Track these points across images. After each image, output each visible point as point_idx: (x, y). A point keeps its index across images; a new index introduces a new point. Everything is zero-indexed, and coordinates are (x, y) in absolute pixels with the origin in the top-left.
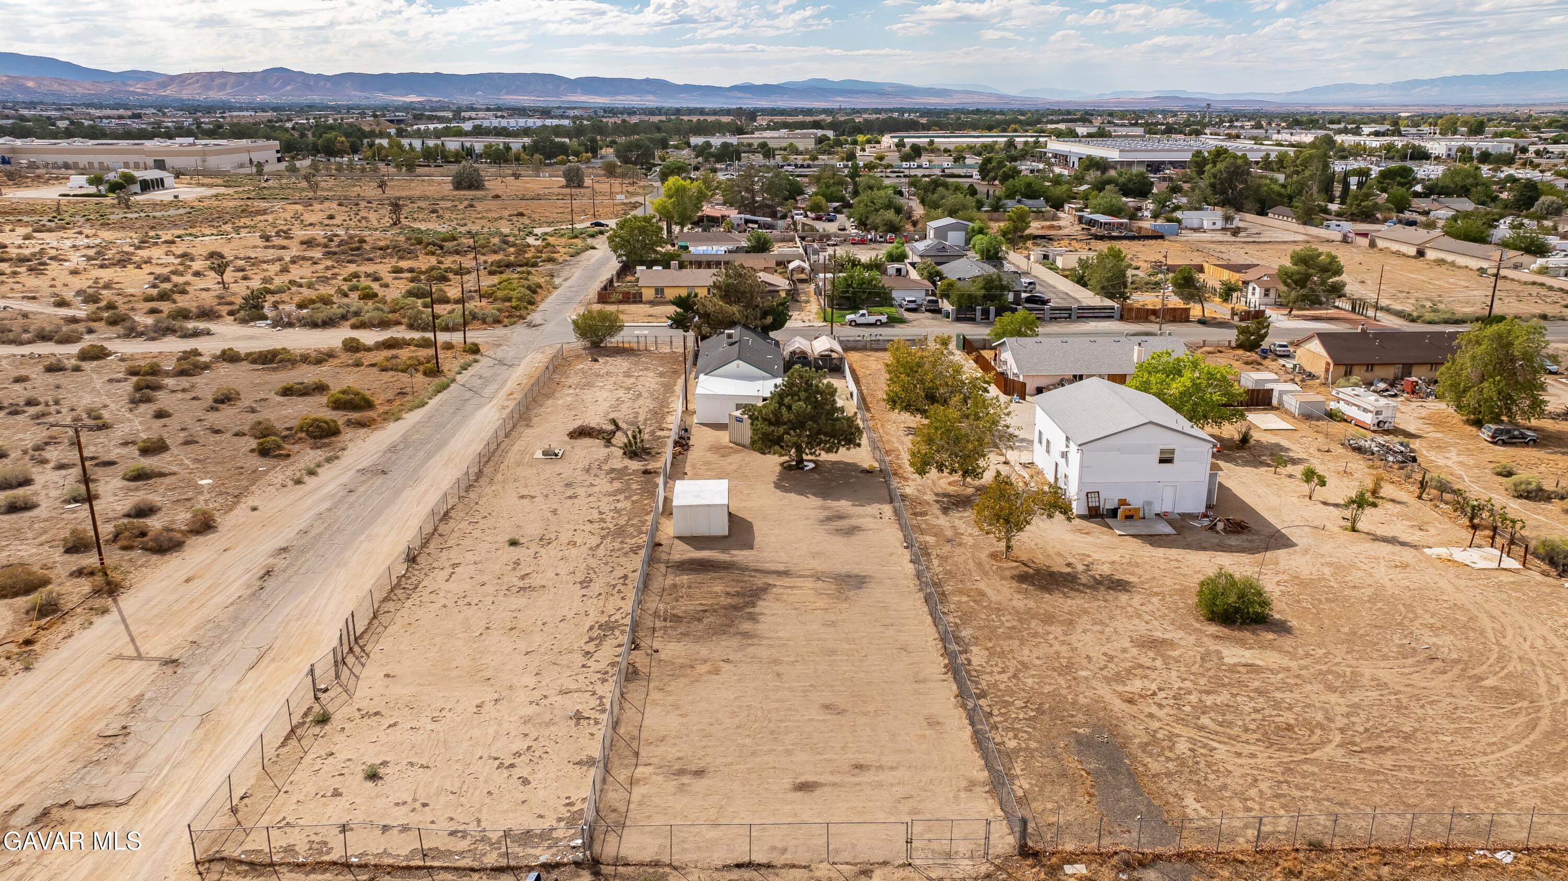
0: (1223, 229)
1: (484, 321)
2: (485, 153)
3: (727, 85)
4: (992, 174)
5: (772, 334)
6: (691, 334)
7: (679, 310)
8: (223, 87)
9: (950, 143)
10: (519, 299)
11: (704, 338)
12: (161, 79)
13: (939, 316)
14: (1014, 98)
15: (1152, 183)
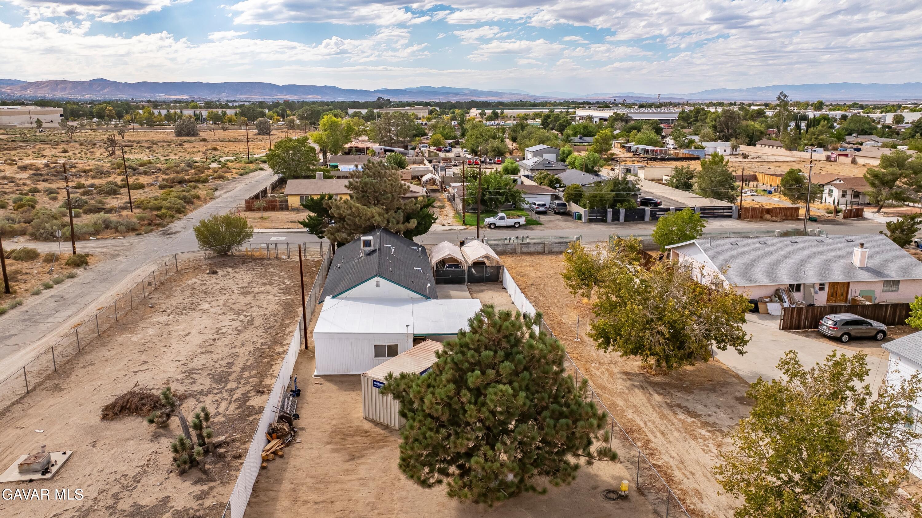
0: (731, 155)
1: (117, 231)
2: (208, 117)
3: (372, 89)
4: (551, 126)
5: (416, 239)
6: (326, 242)
7: (312, 214)
8: (65, 89)
9: (514, 113)
10: (168, 208)
11: (340, 245)
12: (23, 85)
13: (569, 218)
14: (538, 97)
15: (663, 129)
